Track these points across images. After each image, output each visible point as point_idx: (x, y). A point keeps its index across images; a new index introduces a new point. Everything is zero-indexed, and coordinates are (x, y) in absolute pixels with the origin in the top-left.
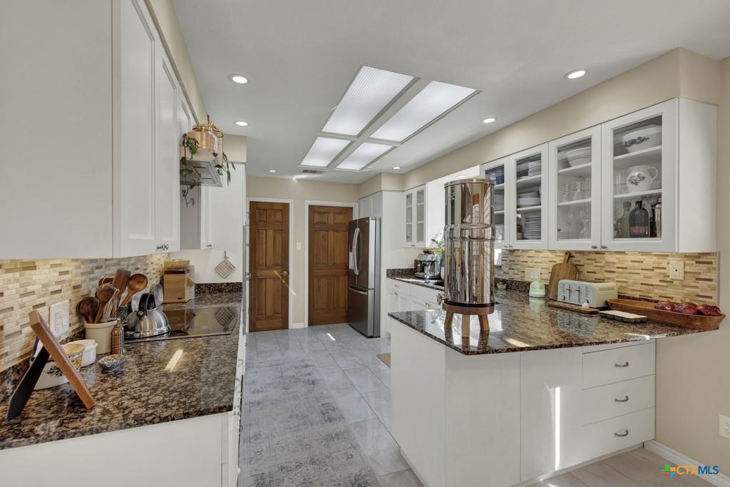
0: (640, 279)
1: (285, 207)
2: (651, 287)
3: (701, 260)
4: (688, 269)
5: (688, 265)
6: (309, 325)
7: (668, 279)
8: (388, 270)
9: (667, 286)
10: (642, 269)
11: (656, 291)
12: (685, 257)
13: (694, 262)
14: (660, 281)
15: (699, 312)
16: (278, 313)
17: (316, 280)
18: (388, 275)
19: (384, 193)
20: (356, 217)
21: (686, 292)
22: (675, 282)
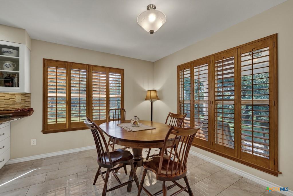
0: (4, 103)
2: (8, 106)
3: (26, 95)
4: (22, 98)
5: (22, 97)
7: (15, 102)
9: (15, 105)
10: (5, 99)
11: (11, 107)
12: (21, 94)
13: (24, 96)
14: (12, 103)
15: (28, 110)
21: (21, 106)
22: (18, 103)
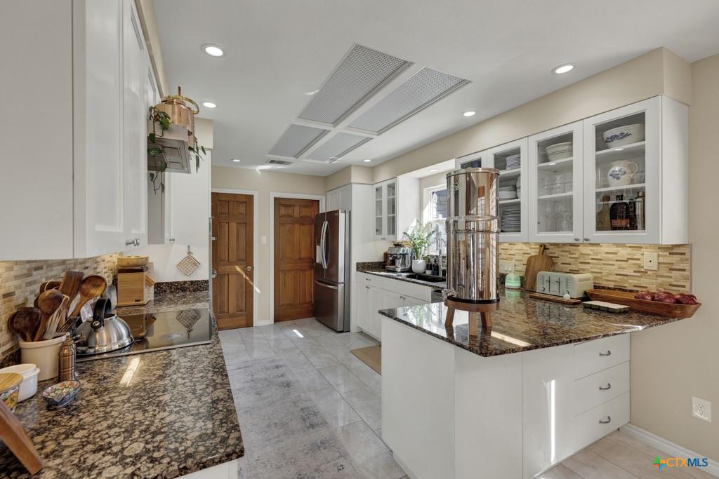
0: (615, 269)
1: (249, 200)
2: (625, 278)
3: (674, 251)
4: (661, 260)
5: (662, 256)
6: (275, 322)
7: (642, 270)
8: (358, 264)
9: (641, 277)
10: (617, 260)
11: (630, 281)
12: (659, 248)
13: (668, 253)
14: (635, 271)
15: (678, 301)
16: (242, 311)
17: (281, 276)
18: (358, 269)
19: (353, 185)
20: (322, 210)
21: (660, 282)
22: (649, 272)
